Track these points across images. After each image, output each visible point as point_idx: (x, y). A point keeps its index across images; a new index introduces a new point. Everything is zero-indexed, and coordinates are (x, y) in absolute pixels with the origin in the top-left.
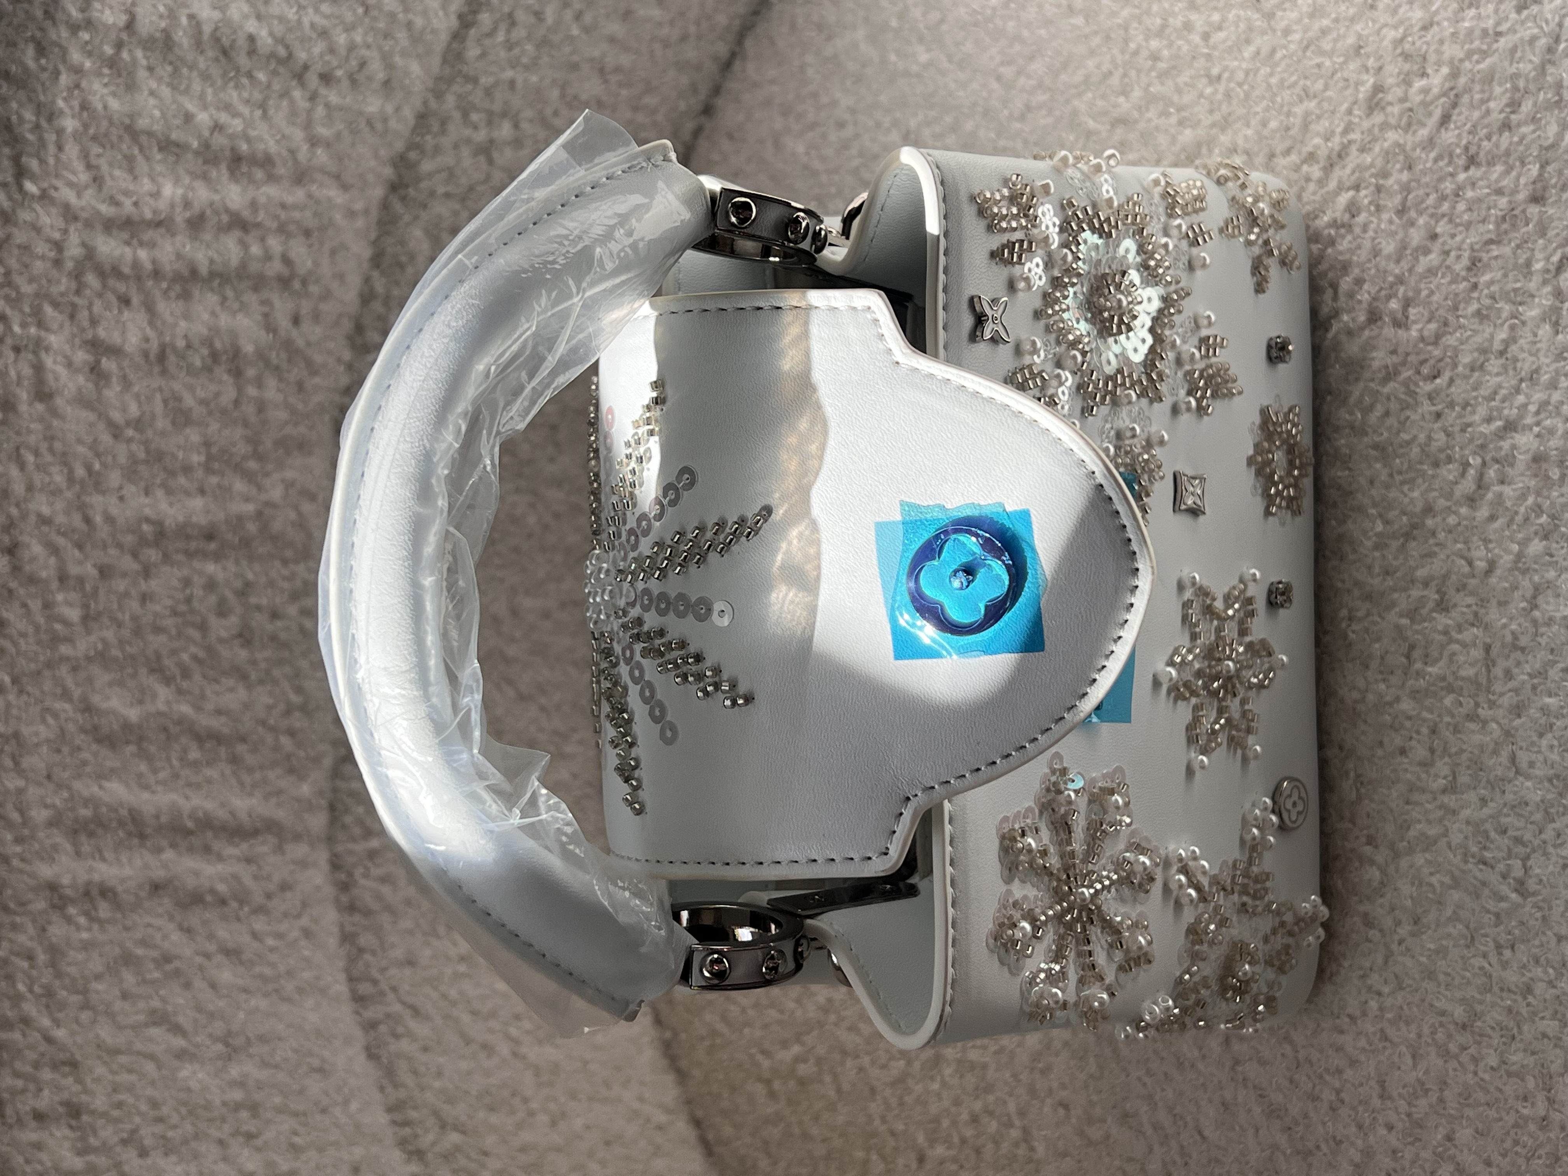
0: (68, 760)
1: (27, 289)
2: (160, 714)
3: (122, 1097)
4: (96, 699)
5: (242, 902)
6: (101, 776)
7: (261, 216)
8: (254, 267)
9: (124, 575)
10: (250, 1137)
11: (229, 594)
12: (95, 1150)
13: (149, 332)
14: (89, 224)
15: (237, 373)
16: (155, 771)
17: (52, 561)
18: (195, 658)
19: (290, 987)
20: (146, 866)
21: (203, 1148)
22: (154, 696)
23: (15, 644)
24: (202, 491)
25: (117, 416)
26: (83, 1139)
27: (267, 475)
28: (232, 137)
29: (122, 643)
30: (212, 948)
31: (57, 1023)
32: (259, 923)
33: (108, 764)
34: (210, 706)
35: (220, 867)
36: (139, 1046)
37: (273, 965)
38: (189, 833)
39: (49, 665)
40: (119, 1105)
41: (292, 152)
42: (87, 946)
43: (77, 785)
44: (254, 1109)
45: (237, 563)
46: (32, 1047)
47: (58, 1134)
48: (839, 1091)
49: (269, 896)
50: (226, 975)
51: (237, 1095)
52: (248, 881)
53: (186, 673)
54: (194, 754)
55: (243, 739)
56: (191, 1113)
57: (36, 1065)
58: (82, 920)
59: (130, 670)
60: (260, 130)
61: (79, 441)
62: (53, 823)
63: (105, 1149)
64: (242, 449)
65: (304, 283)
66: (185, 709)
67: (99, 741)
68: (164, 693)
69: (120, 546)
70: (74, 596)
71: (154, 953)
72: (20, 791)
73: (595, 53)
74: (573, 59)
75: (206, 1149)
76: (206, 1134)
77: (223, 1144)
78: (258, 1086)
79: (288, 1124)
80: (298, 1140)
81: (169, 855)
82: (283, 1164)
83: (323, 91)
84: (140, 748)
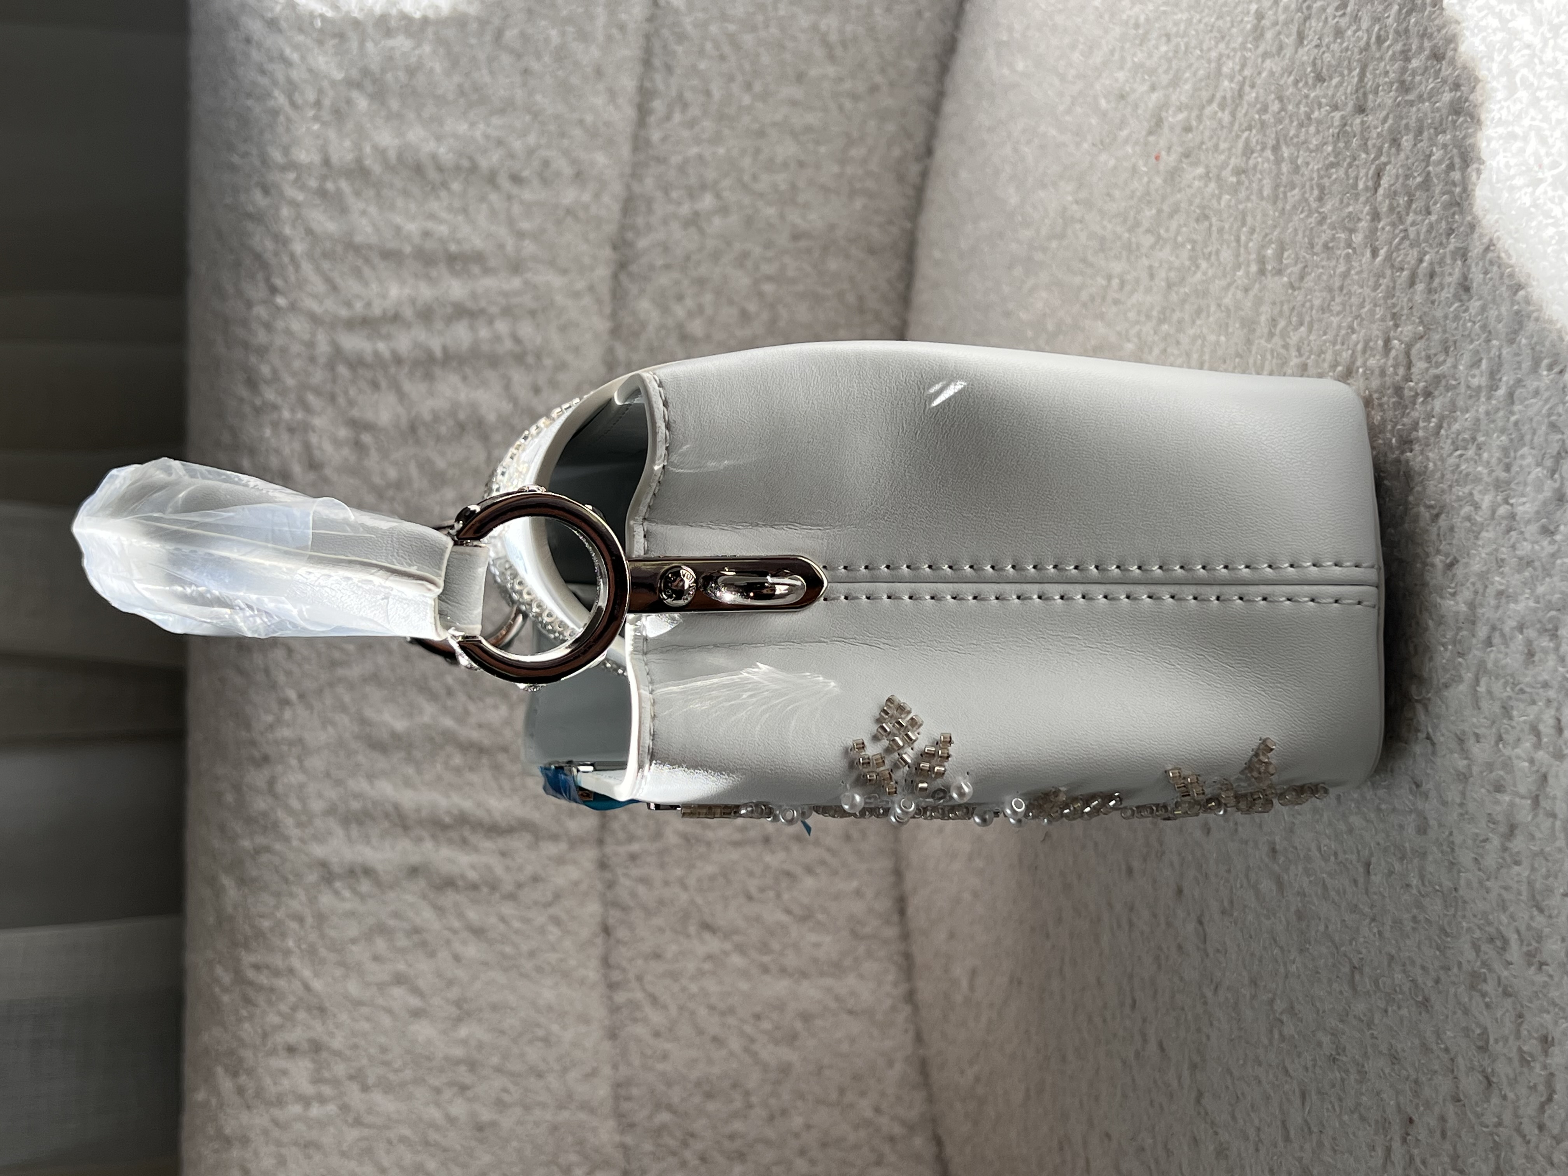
0: (344, 761)
1: (290, 382)
2: (428, 726)
3: (358, 1041)
4: (369, 713)
5: (492, 889)
6: (371, 777)
7: (483, 304)
8: (485, 348)
10: (463, 1088)
12: (326, 1082)
13: (399, 409)
14: (332, 326)
16: (421, 774)
19: (528, 965)
20: (407, 852)
21: (418, 1092)
22: (422, 712)
25: (377, 480)
26: (319, 1070)
28: (441, 240)
30: (456, 924)
31: (316, 975)
32: (508, 909)
33: (379, 766)
34: (473, 720)
35: (473, 858)
36: (380, 1001)
37: (516, 946)
39: (331, 685)
40: (355, 1047)
41: (501, 246)
42: (351, 914)
43: (351, 783)
44: (472, 1065)
46: (293, 993)
47: (301, 1064)
49: (520, 886)
50: (472, 950)
51: (458, 1052)
52: (499, 871)
53: (450, 693)
54: (457, 760)
55: (505, 749)
56: (414, 1061)
57: (294, 1008)
58: (347, 894)
59: (401, 689)
60: (465, 230)
62: (329, 812)
63: (334, 1080)
66: (448, 722)
67: (373, 747)
68: (430, 709)
71: (405, 925)
72: (302, 786)
73: (778, 117)
74: (756, 126)
75: (421, 1093)
76: (424, 1080)
77: (438, 1091)
78: (480, 1046)
79: (499, 1082)
80: (506, 1098)
81: (429, 845)
82: (486, 1115)
83: (515, 190)
84: (409, 753)
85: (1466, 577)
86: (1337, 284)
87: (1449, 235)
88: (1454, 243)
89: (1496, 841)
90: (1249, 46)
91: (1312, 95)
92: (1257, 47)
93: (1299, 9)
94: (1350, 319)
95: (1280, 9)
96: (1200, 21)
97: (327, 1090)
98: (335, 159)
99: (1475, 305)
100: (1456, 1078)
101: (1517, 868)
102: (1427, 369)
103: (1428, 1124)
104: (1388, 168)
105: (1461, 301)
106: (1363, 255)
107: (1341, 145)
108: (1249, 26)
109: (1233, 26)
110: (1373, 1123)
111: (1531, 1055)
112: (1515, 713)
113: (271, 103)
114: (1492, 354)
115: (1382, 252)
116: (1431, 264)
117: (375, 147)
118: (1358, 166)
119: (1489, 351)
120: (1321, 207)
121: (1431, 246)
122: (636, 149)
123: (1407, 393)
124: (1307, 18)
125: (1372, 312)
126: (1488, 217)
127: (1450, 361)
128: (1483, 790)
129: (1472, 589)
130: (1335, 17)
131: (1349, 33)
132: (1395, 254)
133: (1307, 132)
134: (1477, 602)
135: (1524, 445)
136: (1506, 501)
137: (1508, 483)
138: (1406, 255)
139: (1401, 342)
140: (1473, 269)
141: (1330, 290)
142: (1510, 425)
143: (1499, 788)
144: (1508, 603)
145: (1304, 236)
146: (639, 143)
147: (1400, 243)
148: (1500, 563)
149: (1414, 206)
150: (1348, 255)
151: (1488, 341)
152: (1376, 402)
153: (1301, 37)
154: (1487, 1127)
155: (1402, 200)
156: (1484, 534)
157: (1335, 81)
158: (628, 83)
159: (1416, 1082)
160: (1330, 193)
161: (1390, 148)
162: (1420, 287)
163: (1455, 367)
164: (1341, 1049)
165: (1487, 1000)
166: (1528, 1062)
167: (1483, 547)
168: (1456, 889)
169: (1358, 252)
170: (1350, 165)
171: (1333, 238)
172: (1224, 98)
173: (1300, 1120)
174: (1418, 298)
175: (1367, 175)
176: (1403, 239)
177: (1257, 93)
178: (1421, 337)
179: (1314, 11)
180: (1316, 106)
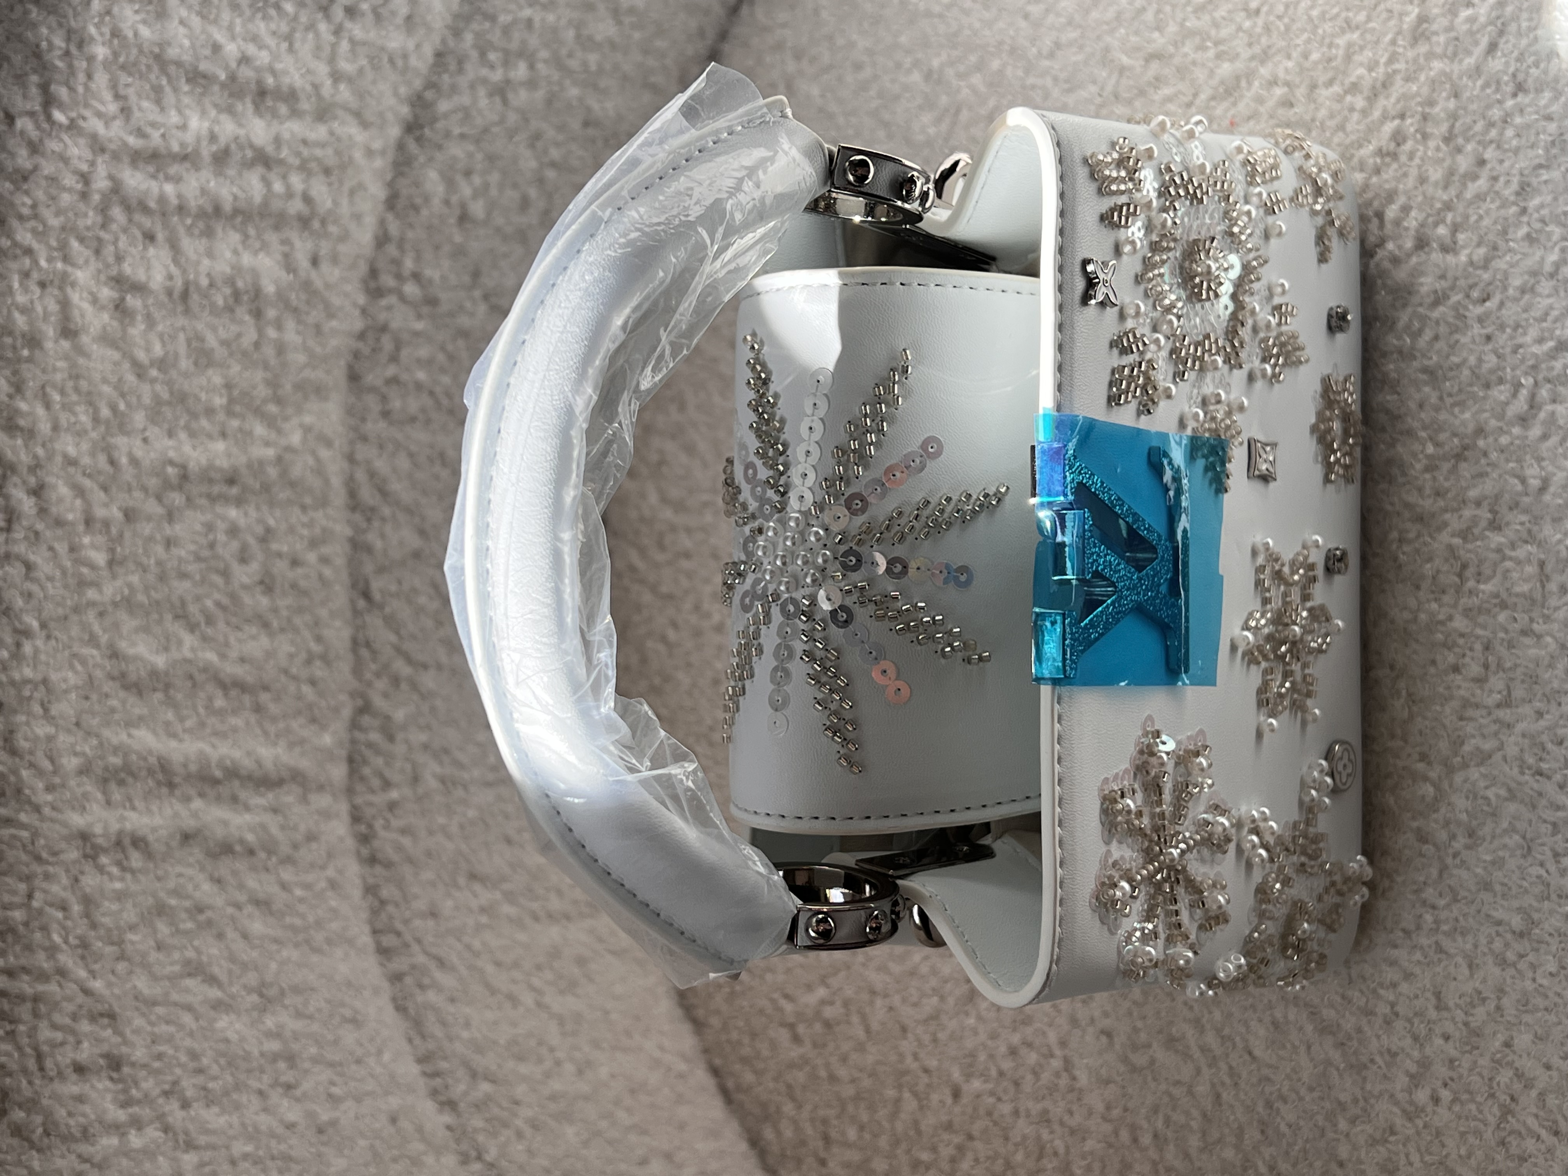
0: (97, 707)
1: (54, 222)
2: (186, 661)
3: (161, 1048)
4: (123, 645)
5: (270, 852)
6: (130, 724)
7: (284, 153)
8: (276, 205)
9: (149, 519)
10: (289, 1087)
11: (251, 541)
12: (139, 1102)
13: (173, 269)
14: (116, 157)
15: (258, 314)
16: (182, 720)
17: (78, 503)
18: (218, 604)
19: (319, 937)
20: (176, 815)
21: (244, 1099)
22: (180, 643)
23: (43, 588)
24: (224, 435)
25: (141, 356)
26: (125, 1091)
27: (286, 419)
28: (258, 70)
29: (147, 589)
30: (242, 898)
31: (93, 974)
32: (287, 874)
33: (137, 711)
34: (234, 654)
35: (247, 817)
36: (175, 997)
37: (303, 916)
38: (216, 782)
39: (76, 610)
40: (160, 1056)
41: (316, 87)
42: (120, 896)
43: (106, 733)
44: (291, 1059)
45: (258, 508)
46: (69, 999)
47: (100, 1086)
48: (868, 1031)
49: (295, 846)
50: (257, 927)
51: (274, 1046)
52: (274, 830)
53: (210, 620)
54: (220, 702)
55: (266, 688)
56: (230, 1064)
57: (75, 1017)
58: (115, 870)
59: (155, 616)
60: (286, 63)
61: (105, 381)
62: (84, 771)
63: (147, 1100)
64: (262, 391)
65: (323, 222)
66: (211, 656)
67: (126, 687)
68: (189, 640)
69: (145, 489)
70: (101, 539)
71: (187, 904)
72: (50, 739)
75: (246, 1100)
76: (246, 1085)
77: (263, 1094)
78: (293, 1037)
79: (325, 1075)
80: (336, 1090)
81: (198, 804)
82: (323, 1114)
83: (346, 24)
84: (167, 696)
97: (145, 1112)
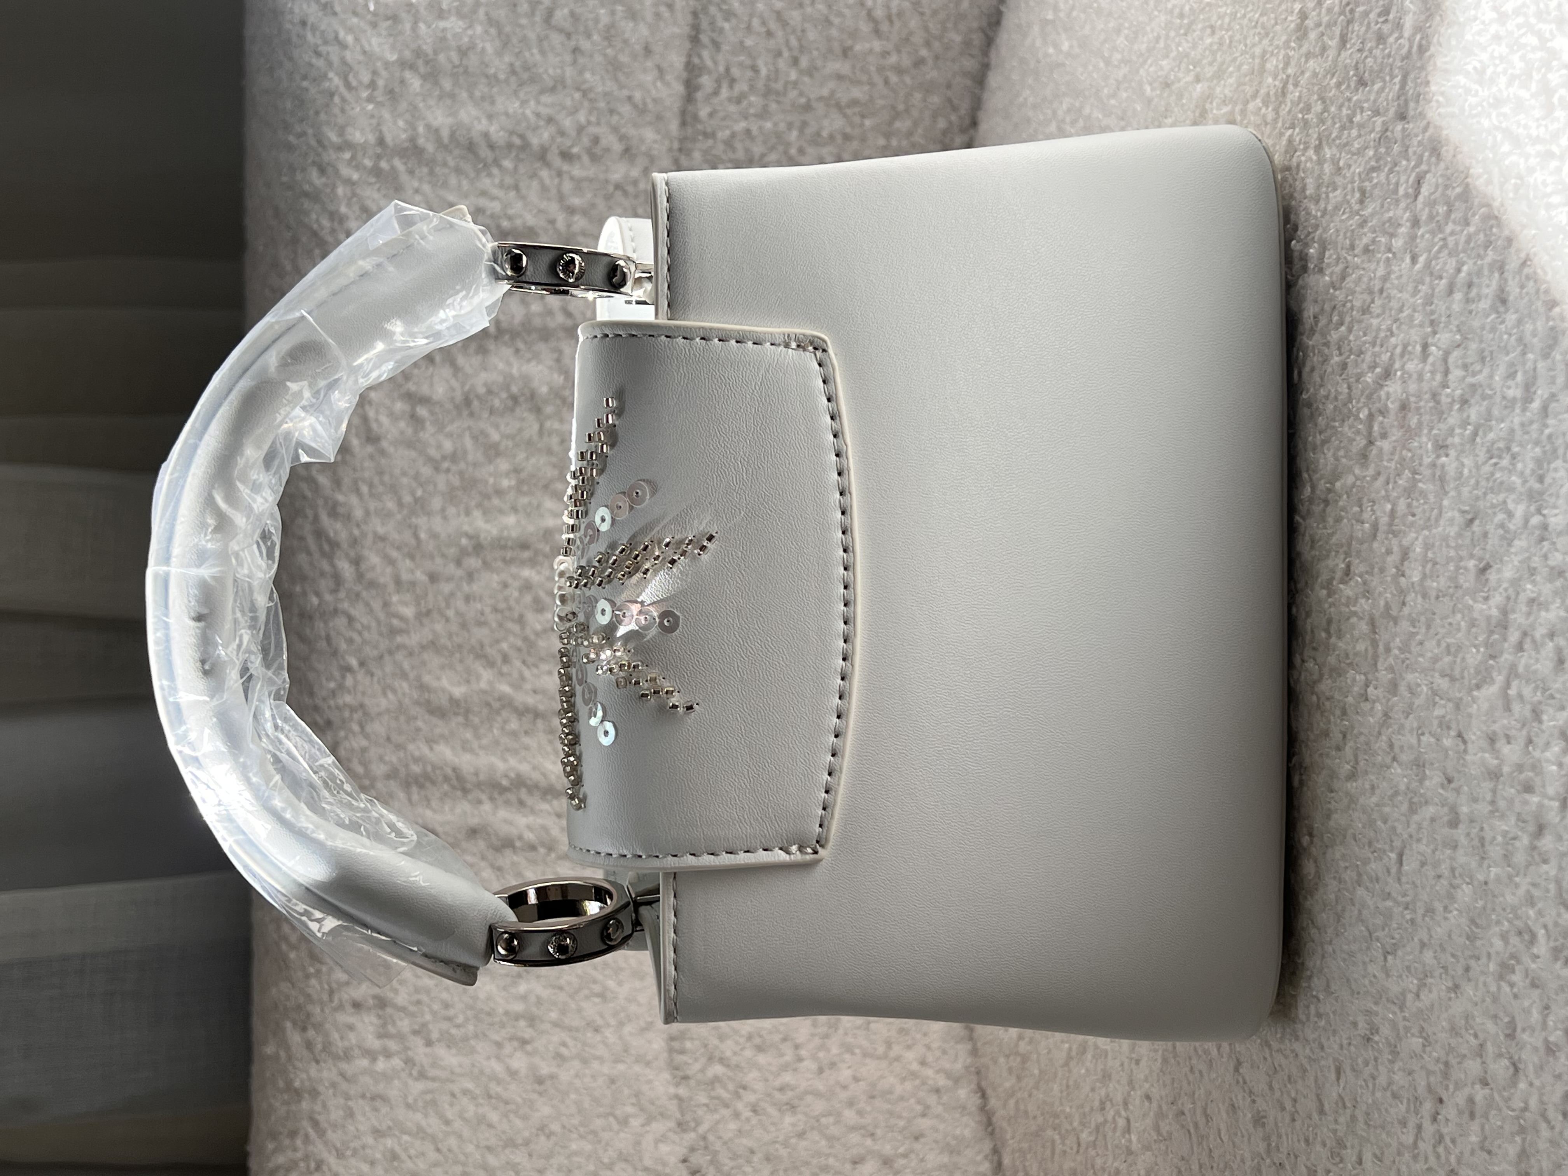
0: (405, 727)
2: (485, 692)
3: (424, 998)
4: (427, 679)
5: (550, 849)
6: (430, 742)
8: (537, 322)
9: (449, 579)
10: (524, 1042)
12: (392, 1036)
13: (454, 383)
16: (479, 739)
17: (389, 570)
18: (512, 646)
20: (466, 814)
21: (480, 1046)
22: (478, 678)
23: (360, 633)
24: (515, 509)
25: (432, 452)
26: (384, 1025)
29: (450, 636)
33: (438, 731)
34: (528, 686)
35: (531, 819)
38: (505, 790)
39: (390, 652)
40: (419, 1002)
43: (411, 747)
44: (532, 1020)
47: (366, 1019)
51: (518, 1007)
53: (506, 659)
54: (514, 725)
59: (458, 656)
61: (404, 474)
63: (399, 1036)
66: (505, 688)
67: (431, 712)
68: (486, 675)
69: (443, 556)
70: (408, 597)
72: (364, 750)
73: (825, 92)
74: (803, 100)
75: (482, 1047)
76: (485, 1035)
77: (499, 1045)
78: (539, 1001)
79: (558, 1036)
80: (563, 1051)
81: (487, 807)
82: (545, 1069)
83: (566, 167)
84: (467, 718)
85: (1499, 582)
86: (1377, 289)
87: (1486, 247)
88: (1491, 255)
89: (1526, 840)
90: (1293, 44)
91: (1355, 98)
92: (1300, 46)
93: (1342, 13)
94: (1389, 322)
95: (1324, 11)
96: (1244, 16)
97: (392, 1045)
98: (389, 139)
99: (1511, 318)
100: (1484, 1063)
101: (1545, 867)
102: (1464, 378)
103: (1457, 1105)
104: (1428, 176)
105: (1498, 312)
106: (1403, 260)
107: (1382, 150)
108: (1293, 26)
109: (1276, 24)
110: (1405, 1101)
111: (1556, 1045)
112: (1545, 717)
113: (327, 84)
114: (1527, 367)
115: (1422, 259)
116: (1469, 274)
117: (428, 127)
118: (1398, 172)
119: (1524, 364)
120: (1362, 210)
121: (1469, 257)
122: (683, 124)
123: (1444, 400)
124: (1350, 22)
125: (1411, 318)
126: (1525, 232)
127: (1486, 372)
128: (1513, 791)
129: (1505, 595)
130: (1377, 23)
131: (1391, 40)
132: (1433, 263)
133: (1349, 134)
134: (1509, 607)
135: (1557, 458)
136: (1539, 511)
137: (1541, 493)
138: (1445, 264)
139: (1439, 348)
140: (1510, 282)
141: (1371, 292)
142: (1544, 437)
143: (1528, 789)
144: (1539, 610)
145: (1345, 238)
146: (687, 118)
147: (1440, 251)
148: (1532, 572)
149: (1453, 216)
150: (1388, 259)
151: (1524, 353)
152: (1413, 406)
153: (1344, 41)
154: (1513, 1110)
155: (1442, 209)
156: (1517, 543)
157: (1376, 87)
158: (676, 60)
159: (1447, 1064)
160: (1371, 195)
161: (1430, 156)
162: (1458, 296)
163: (1491, 377)
164: (1374, 1030)
165: (1515, 990)
166: (1554, 1052)
167: (1516, 554)
168: (1486, 883)
169: (1398, 256)
170: (1391, 171)
171: (1374, 241)
172: (1268, 93)
173: (1334, 1095)
174: (1456, 307)
175: (1407, 182)
176: (1441, 248)
177: (1301, 92)
178: (1459, 346)
179: (1357, 15)
180: (1358, 111)
